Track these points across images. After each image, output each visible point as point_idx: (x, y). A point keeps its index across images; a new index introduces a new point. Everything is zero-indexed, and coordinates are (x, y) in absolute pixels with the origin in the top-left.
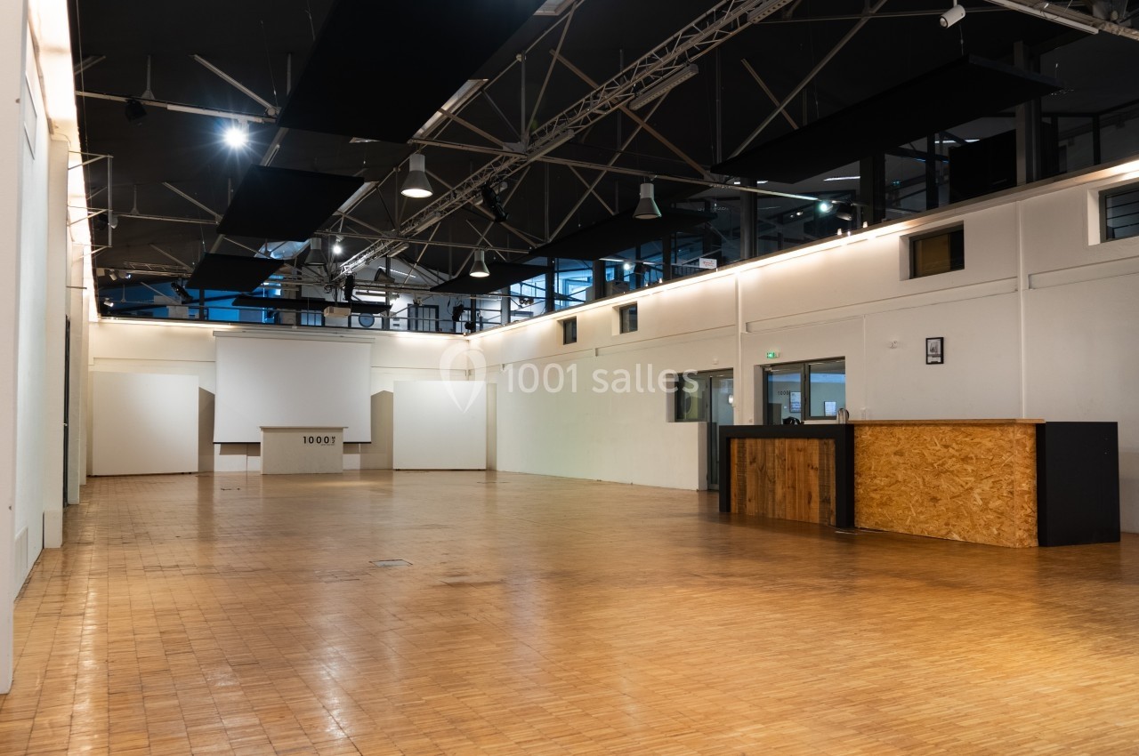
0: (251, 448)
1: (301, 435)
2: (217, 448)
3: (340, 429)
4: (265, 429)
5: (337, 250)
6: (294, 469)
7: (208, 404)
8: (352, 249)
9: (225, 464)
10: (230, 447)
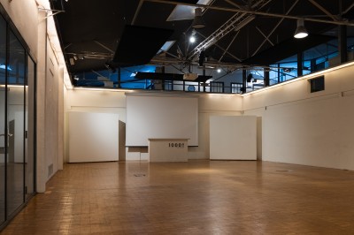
0: (143, 149)
1: (167, 143)
2: (127, 149)
3: (186, 140)
4: (150, 140)
5: (192, 40)
6: (165, 160)
7: (122, 128)
8: (200, 40)
9: (131, 157)
10: (133, 149)
